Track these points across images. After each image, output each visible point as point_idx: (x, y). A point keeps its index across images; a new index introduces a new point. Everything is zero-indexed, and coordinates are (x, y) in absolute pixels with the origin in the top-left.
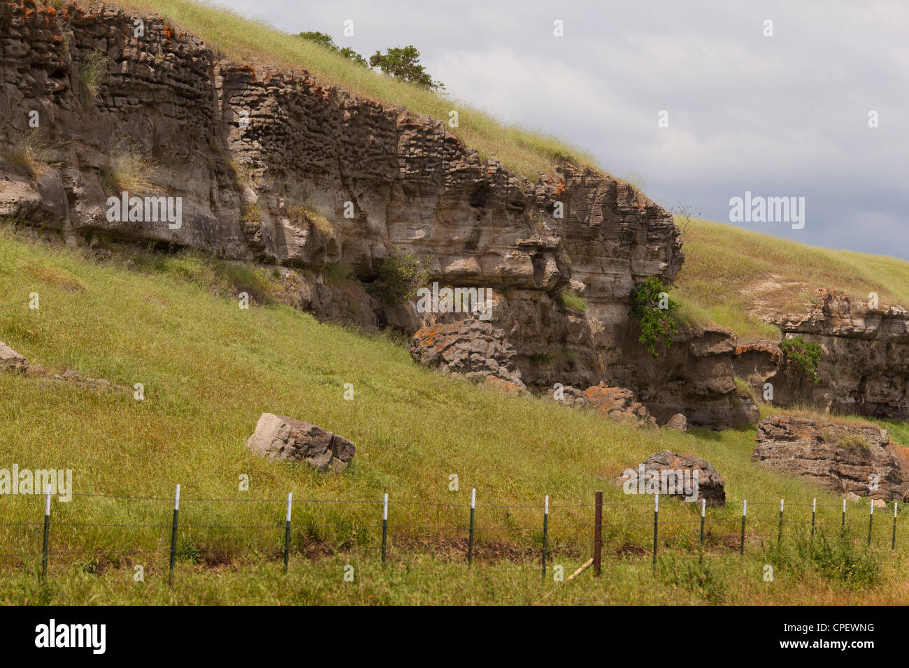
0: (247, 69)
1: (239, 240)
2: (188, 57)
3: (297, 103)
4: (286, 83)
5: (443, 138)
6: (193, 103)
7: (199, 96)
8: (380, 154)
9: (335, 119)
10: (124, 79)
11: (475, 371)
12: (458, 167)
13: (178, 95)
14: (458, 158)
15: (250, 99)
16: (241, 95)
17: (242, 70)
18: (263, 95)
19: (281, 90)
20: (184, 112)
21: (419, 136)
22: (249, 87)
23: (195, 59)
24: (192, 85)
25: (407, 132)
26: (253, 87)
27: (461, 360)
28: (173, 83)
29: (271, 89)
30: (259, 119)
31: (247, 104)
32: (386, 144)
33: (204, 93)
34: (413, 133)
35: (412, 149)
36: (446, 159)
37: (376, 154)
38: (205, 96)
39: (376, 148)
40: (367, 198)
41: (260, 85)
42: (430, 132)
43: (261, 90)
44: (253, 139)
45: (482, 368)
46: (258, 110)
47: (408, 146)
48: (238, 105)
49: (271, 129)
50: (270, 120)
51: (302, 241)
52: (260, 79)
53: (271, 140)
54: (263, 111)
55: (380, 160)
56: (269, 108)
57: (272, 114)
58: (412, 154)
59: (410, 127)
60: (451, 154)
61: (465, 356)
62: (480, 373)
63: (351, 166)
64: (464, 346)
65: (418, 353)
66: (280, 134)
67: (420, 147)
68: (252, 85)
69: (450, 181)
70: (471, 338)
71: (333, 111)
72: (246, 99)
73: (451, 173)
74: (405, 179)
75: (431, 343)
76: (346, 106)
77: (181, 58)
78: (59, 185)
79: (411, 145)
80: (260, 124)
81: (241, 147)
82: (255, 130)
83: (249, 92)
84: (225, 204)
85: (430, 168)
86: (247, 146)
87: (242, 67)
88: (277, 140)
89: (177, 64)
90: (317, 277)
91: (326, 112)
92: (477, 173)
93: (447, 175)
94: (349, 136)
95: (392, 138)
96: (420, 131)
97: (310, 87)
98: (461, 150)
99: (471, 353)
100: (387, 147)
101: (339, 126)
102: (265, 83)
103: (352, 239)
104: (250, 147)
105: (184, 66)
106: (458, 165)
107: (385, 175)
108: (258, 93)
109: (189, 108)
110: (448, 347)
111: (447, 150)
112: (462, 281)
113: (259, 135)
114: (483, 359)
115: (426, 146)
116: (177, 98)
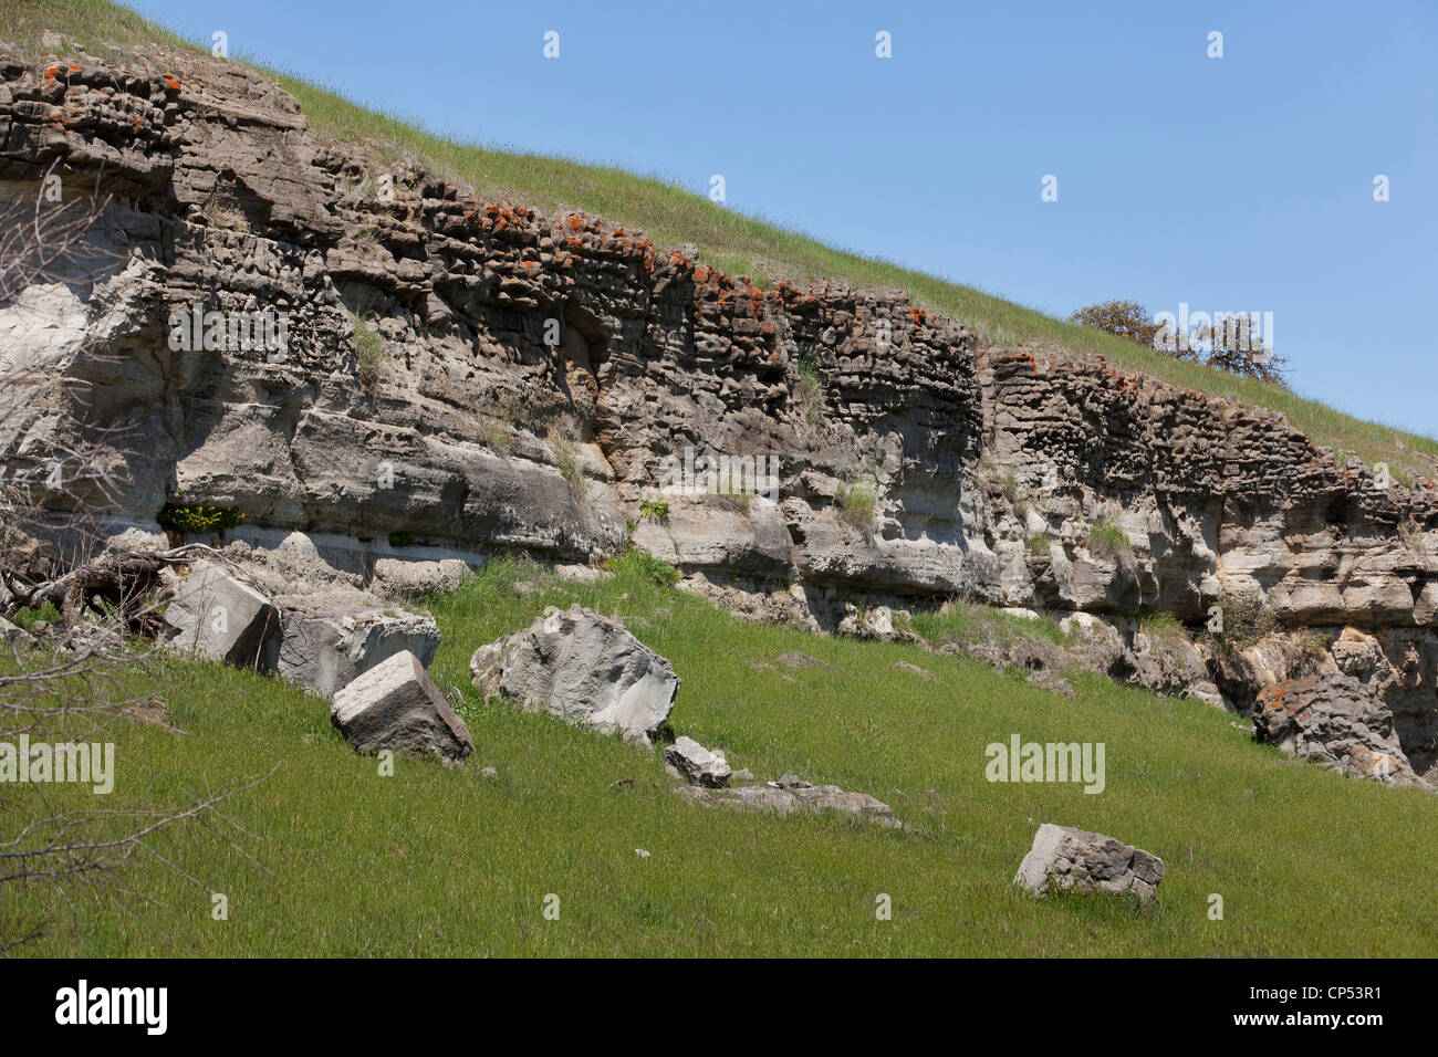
0: (1024, 359)
1: (1024, 580)
2: (943, 347)
3: (1093, 400)
4: (1077, 374)
5: (1286, 436)
6: (955, 406)
7: (964, 397)
8: (1207, 460)
9: (1144, 418)
10: (861, 380)
11: (1338, 739)
12: (1309, 473)
13: (933, 396)
14: (1308, 460)
15: (1030, 397)
16: (1019, 392)
17: (1018, 360)
18: (1044, 392)
19: (1070, 384)
20: (942, 420)
21: (1255, 433)
22: (1029, 381)
23: (953, 350)
24: (952, 384)
25: (1240, 429)
26: (1034, 382)
27: (1320, 726)
28: (925, 381)
29: (1057, 383)
30: (1044, 423)
31: (1026, 404)
32: (1213, 446)
33: (968, 392)
34: (1248, 431)
35: (1247, 451)
36: (1291, 463)
37: (1201, 461)
38: (970, 396)
39: (1200, 453)
40: (1192, 519)
41: (1043, 378)
42: (1268, 428)
43: (1044, 385)
44: (1037, 448)
45: (1346, 736)
46: (1042, 410)
47: (1241, 449)
48: (1015, 405)
49: (1060, 435)
50: (1059, 423)
51: (1108, 579)
52: (1042, 370)
53: (1060, 449)
54: (1048, 412)
55: (1206, 467)
56: (1056, 408)
57: (1060, 415)
58: (1247, 458)
59: (1244, 424)
60: (1299, 456)
61: (1325, 720)
62: (1345, 742)
63: (1168, 477)
64: (1320, 707)
65: (1263, 719)
66: (1071, 441)
67: (1257, 448)
68: (1032, 378)
69: (1298, 490)
70: (1331, 697)
71: (1140, 407)
72: (1025, 397)
73: (1300, 481)
74: (1240, 490)
75: (1280, 705)
76: (1157, 400)
77: (935, 348)
78: (781, 521)
79: (1246, 447)
80: (1045, 429)
81: (1023, 460)
82: (1039, 437)
83: (1028, 388)
84: (1004, 535)
85: (1272, 474)
86: (1029, 459)
87: (1019, 355)
88: (1069, 449)
89: (931, 357)
90: (1129, 624)
91: (1131, 410)
92: (1332, 479)
93: (1294, 483)
94: (1164, 439)
95: (1221, 439)
96: (1257, 428)
97: (1108, 377)
98: (1311, 450)
99: (1332, 716)
100: (1214, 450)
101: (1148, 426)
102: (1049, 375)
103: (1174, 571)
104: (1034, 459)
105: (940, 359)
106: (1307, 470)
107: (1213, 488)
108: (1041, 389)
109: (950, 413)
110: (1302, 710)
111: (1294, 451)
112: (1318, 620)
113: (1045, 443)
114: (1348, 723)
115: (1265, 447)
116: (932, 401)
